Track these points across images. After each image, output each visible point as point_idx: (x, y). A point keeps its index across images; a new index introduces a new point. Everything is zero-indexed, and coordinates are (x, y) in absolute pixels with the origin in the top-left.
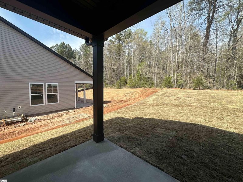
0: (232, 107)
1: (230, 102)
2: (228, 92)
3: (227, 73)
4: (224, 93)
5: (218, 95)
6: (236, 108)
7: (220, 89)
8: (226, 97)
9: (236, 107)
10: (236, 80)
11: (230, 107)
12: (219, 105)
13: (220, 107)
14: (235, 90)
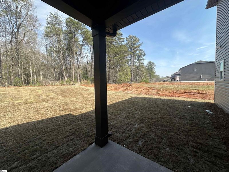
0: (17, 102)
1: (16, 98)
2: (16, 89)
3: (13, 70)
4: (12, 90)
5: (5, 92)
6: (21, 102)
7: (8, 86)
8: (13, 94)
9: (21, 101)
10: (24, 78)
11: (16, 102)
12: (5, 103)
13: (6, 104)
14: (21, 86)
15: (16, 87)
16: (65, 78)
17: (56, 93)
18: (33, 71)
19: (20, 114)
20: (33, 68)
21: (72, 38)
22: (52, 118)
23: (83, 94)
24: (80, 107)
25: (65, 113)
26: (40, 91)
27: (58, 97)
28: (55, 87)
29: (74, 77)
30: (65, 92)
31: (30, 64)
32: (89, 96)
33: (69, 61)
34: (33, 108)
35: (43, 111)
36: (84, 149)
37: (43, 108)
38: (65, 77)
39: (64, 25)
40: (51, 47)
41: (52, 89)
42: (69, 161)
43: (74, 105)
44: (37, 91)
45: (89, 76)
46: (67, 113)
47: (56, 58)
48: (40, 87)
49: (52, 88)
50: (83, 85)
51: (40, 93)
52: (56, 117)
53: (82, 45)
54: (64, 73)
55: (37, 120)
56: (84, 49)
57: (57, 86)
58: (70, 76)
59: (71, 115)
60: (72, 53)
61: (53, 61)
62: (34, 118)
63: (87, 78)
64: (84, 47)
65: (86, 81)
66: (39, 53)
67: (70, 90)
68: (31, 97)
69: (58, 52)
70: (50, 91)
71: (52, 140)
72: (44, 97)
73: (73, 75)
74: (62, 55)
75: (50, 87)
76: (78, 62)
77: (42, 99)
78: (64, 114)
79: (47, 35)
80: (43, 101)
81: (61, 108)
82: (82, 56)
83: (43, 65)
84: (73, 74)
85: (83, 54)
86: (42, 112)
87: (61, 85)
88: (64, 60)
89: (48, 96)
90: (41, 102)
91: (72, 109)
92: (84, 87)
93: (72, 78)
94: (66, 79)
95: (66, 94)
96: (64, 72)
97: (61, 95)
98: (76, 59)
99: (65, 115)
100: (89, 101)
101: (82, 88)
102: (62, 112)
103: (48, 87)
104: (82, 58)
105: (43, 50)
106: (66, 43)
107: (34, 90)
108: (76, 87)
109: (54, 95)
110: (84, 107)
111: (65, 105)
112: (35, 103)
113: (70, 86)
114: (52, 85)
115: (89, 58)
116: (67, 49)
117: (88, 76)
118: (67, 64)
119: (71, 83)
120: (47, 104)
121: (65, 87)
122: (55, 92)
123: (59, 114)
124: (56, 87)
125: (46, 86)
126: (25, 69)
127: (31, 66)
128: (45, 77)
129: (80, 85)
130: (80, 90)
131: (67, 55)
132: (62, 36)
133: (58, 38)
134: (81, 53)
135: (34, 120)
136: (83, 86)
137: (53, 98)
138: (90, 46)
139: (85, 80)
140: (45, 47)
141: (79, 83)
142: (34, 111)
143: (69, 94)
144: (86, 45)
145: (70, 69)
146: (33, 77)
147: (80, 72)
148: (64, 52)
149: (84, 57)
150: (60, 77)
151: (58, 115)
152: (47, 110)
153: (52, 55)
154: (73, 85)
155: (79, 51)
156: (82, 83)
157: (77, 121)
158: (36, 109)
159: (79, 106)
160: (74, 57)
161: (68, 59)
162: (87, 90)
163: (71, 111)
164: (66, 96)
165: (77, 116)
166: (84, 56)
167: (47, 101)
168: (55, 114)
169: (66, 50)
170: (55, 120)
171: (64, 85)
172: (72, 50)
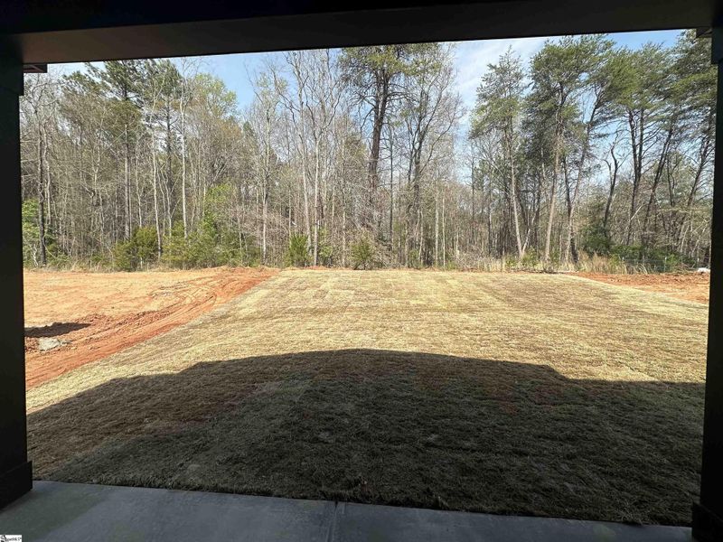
1: (412, 294)
2: (411, 273)
3: (408, 234)
4: (405, 275)
5: (396, 280)
6: (420, 305)
7: (399, 268)
8: (407, 284)
9: (421, 303)
10: (422, 249)
12: (397, 301)
13: (399, 304)
14: (419, 269)
15: (412, 271)
16: (520, 248)
17: (493, 292)
18: (440, 232)
19: (423, 331)
20: (440, 225)
21: (550, 112)
22: (493, 362)
23: (589, 309)
24: (586, 356)
25: (531, 358)
26: (456, 282)
27: (499, 304)
28: (490, 274)
29: (552, 246)
30: (519, 293)
31: (437, 217)
32: (618, 322)
33: (533, 192)
34: (443, 322)
35: (467, 335)
36: (630, 520)
37: (467, 328)
38: (520, 245)
39: (525, 81)
40: (482, 162)
41: (481, 279)
42: (571, 521)
43: (559, 342)
44: (449, 281)
45: (617, 240)
46: (535, 362)
47: (496, 191)
48: (455, 273)
49: (482, 277)
50: (590, 275)
51: (455, 289)
52: (505, 363)
53: (593, 124)
54: (518, 233)
55: (458, 355)
56: (600, 136)
57: (496, 274)
58: (535, 242)
59: (551, 371)
60: (547, 165)
61: (486, 201)
62: (450, 347)
63: (608, 247)
64: (598, 130)
65: (598, 261)
66: (455, 186)
67: (537, 290)
68: (439, 296)
69: (503, 172)
70: (477, 285)
71: (503, 425)
72: (464, 301)
73: (548, 238)
74: (513, 179)
75: (478, 274)
76: (568, 190)
77: (459, 305)
78: (527, 361)
79: (476, 133)
80: (464, 311)
81: (514, 341)
82: (587, 164)
83: (462, 215)
84: (549, 233)
85: (591, 156)
86: (467, 338)
87: (508, 270)
88: (519, 191)
89: (473, 298)
90: (460, 313)
91: (552, 352)
92: (592, 282)
93: (543, 249)
94: (522, 253)
95: (522, 300)
96: (517, 230)
97: (508, 300)
98: (560, 182)
99: (529, 365)
100: (625, 339)
101: (584, 285)
102: (521, 353)
103: (472, 274)
104: (588, 173)
105: (463, 176)
106: (528, 135)
107: (442, 280)
108: (557, 278)
109: (489, 297)
110: (604, 357)
111: (525, 335)
112: (445, 310)
113: (535, 275)
114: (482, 269)
115: (620, 169)
116: (530, 156)
117: (613, 239)
118: (527, 202)
119: (540, 266)
120: (474, 321)
121: (518, 276)
122: (491, 288)
123: (510, 357)
124: (493, 276)
125: (468, 270)
126: (426, 228)
127: (437, 222)
128: (463, 247)
129: (571, 274)
130: (577, 292)
131: (529, 175)
132: (519, 118)
133: (505, 129)
134: (587, 154)
135: (451, 354)
136: (588, 280)
137: (485, 306)
138: (631, 116)
139: (596, 255)
140: (469, 167)
141: (571, 266)
142: (447, 331)
143: (535, 302)
144: (610, 118)
145: (537, 218)
146: (439, 249)
147: (576, 226)
148: (518, 169)
149: (599, 166)
150: (504, 246)
151: (509, 360)
152: (478, 337)
153: (486, 183)
154: (545, 271)
155: (576, 151)
156: (585, 266)
157: (580, 400)
158: (451, 326)
159: (582, 348)
160: (555, 177)
161: (530, 188)
162: (606, 296)
163: (549, 358)
164: (522, 306)
165: (575, 382)
166: (598, 162)
167: (472, 311)
168: (500, 353)
169: (528, 158)
170: (502, 370)
171: (517, 271)
172: (547, 154)
